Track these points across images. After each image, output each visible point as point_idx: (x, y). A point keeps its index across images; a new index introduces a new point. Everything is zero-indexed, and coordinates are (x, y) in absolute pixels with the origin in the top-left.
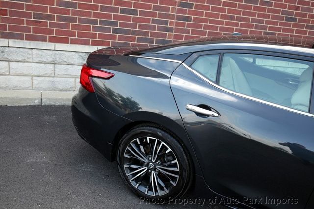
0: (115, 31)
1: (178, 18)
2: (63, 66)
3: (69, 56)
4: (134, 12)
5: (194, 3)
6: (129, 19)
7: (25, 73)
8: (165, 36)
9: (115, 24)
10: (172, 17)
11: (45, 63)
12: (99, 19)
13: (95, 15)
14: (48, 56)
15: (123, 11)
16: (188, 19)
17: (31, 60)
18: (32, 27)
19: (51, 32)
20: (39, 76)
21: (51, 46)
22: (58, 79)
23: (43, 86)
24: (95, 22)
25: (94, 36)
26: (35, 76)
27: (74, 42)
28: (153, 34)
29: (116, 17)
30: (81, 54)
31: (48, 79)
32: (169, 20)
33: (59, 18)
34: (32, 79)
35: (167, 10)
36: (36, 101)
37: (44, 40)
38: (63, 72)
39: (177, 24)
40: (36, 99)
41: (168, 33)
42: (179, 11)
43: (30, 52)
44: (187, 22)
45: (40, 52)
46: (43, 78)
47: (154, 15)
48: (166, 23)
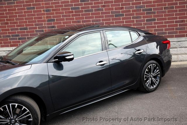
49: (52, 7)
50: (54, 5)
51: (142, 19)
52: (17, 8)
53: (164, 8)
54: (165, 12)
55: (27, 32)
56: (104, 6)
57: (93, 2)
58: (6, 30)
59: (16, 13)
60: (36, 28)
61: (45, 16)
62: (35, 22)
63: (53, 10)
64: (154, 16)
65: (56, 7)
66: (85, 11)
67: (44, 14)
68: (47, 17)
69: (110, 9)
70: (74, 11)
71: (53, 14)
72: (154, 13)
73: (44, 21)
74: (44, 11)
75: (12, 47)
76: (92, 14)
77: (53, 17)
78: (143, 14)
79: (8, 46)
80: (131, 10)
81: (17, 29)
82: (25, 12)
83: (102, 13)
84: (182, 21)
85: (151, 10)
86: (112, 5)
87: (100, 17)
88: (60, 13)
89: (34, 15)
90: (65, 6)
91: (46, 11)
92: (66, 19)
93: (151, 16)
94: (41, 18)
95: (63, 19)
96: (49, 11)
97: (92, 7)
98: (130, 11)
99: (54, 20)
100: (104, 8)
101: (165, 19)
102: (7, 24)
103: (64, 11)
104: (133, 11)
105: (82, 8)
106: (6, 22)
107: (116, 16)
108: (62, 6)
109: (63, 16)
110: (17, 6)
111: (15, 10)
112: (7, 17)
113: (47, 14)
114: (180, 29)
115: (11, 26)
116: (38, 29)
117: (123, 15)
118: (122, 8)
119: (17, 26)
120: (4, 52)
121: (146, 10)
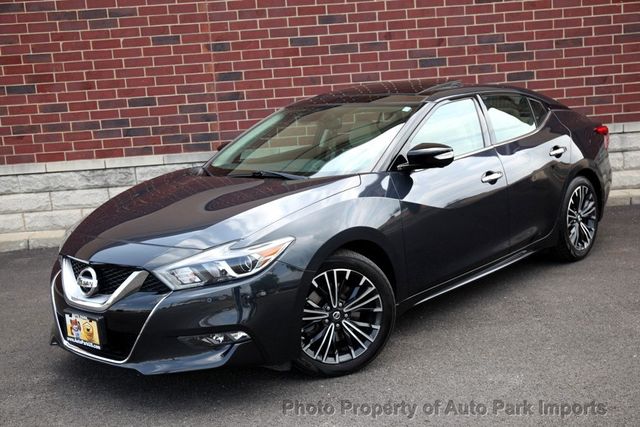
0: (128, 133)
1: (221, 98)
2: (61, 193)
3: (67, 178)
4: (151, 102)
5: (243, 71)
6: (144, 112)
7: (12, 208)
8: (205, 128)
9: (124, 123)
10: (211, 97)
11: (37, 192)
12: (100, 121)
13: (94, 115)
14: (39, 182)
15: (132, 103)
16: (237, 96)
17: (18, 191)
18: (13, 146)
19: (38, 148)
20: (31, 212)
21: (40, 167)
22: (57, 213)
23: (39, 224)
24: (95, 125)
25: (98, 144)
26: (27, 212)
27: (71, 157)
28: (186, 129)
29: (124, 113)
30: (83, 173)
31: (44, 214)
32: (207, 103)
33: (46, 128)
34: (23, 217)
35: (201, 88)
36: (21, 245)
37: (31, 160)
38: (63, 202)
39: (221, 107)
40: (20, 242)
41: (209, 123)
42: (220, 87)
43: (14, 179)
44: (236, 101)
45: (27, 178)
46: (37, 214)
47: (181, 100)
48: (203, 108)
49: (234, 36)
50: (239, 31)
51: (497, 73)
52: (122, 39)
53: (557, 43)
54: (557, 54)
55: (153, 112)
56: (388, 36)
57: (358, 24)
58: (86, 106)
59: (118, 54)
60: (182, 99)
61: (212, 63)
62: (180, 80)
63: (236, 46)
64: (530, 66)
65: (244, 35)
66: (334, 49)
67: (207, 58)
68: (217, 67)
69: (405, 45)
70: (300, 48)
71: (236, 56)
72: (530, 56)
73: (209, 78)
74: (207, 47)
75: (102, 160)
76: (354, 58)
77: (237, 66)
78: (500, 58)
79: (89, 156)
80: (466, 46)
81: (122, 104)
82: (147, 52)
83: (383, 56)
84: (604, 80)
85: (520, 47)
86: (411, 34)
87: (377, 67)
88: (258, 55)
89: (177, 60)
90: (274, 33)
91: (215, 48)
92: (277, 73)
93: (521, 66)
94: (198, 69)
95: (268, 74)
96: (223, 47)
97: (353, 38)
98: (461, 51)
99: (238, 76)
100: (388, 41)
101: (559, 73)
102: (89, 86)
103: (270, 49)
104: (472, 50)
105: (324, 40)
106: (85, 80)
107: (423, 64)
108: (263, 34)
109: (267, 64)
110: (122, 33)
111: (117, 44)
112: (88, 66)
113: (217, 58)
114: (601, 100)
115: (102, 95)
116: (187, 104)
117: (442, 62)
118: (440, 42)
119: (122, 93)
120: (76, 174)
121: (507, 48)
